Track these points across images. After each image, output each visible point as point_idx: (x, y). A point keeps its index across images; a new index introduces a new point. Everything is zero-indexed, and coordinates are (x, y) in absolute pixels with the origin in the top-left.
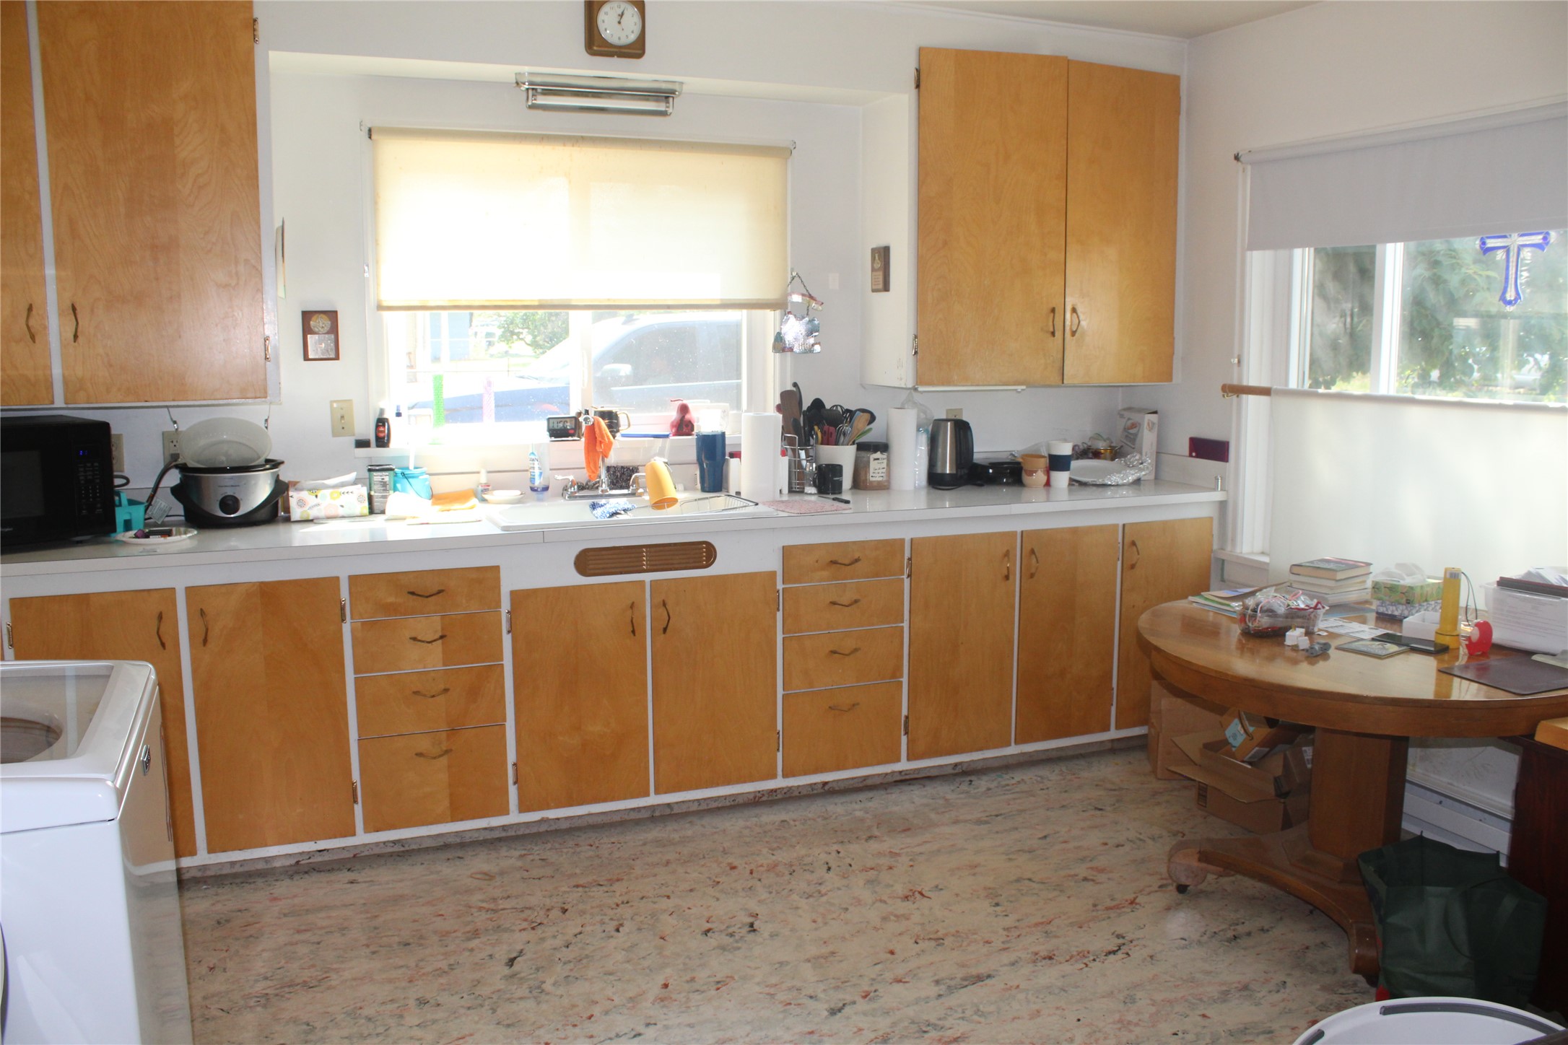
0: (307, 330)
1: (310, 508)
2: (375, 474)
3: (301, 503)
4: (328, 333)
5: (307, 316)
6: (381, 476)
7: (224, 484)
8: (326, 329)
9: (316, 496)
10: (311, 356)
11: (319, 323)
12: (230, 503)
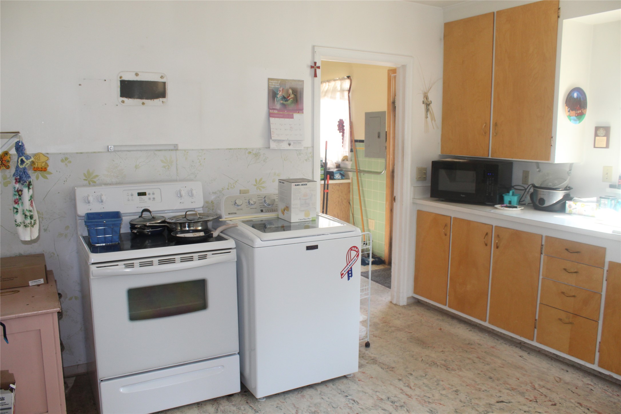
0: (596, 135)
1: (573, 209)
2: (602, 199)
3: (570, 206)
4: (604, 136)
5: (597, 129)
6: (604, 201)
7: (543, 194)
8: (604, 134)
9: (576, 205)
10: (596, 146)
11: (601, 132)
12: (542, 201)
